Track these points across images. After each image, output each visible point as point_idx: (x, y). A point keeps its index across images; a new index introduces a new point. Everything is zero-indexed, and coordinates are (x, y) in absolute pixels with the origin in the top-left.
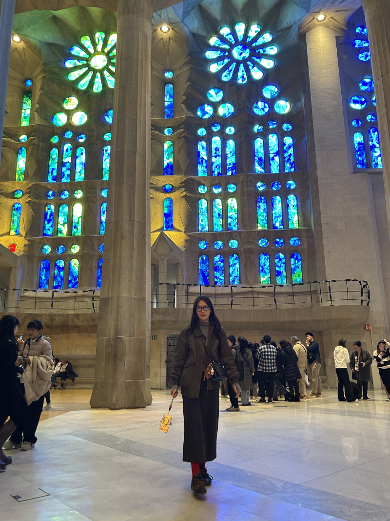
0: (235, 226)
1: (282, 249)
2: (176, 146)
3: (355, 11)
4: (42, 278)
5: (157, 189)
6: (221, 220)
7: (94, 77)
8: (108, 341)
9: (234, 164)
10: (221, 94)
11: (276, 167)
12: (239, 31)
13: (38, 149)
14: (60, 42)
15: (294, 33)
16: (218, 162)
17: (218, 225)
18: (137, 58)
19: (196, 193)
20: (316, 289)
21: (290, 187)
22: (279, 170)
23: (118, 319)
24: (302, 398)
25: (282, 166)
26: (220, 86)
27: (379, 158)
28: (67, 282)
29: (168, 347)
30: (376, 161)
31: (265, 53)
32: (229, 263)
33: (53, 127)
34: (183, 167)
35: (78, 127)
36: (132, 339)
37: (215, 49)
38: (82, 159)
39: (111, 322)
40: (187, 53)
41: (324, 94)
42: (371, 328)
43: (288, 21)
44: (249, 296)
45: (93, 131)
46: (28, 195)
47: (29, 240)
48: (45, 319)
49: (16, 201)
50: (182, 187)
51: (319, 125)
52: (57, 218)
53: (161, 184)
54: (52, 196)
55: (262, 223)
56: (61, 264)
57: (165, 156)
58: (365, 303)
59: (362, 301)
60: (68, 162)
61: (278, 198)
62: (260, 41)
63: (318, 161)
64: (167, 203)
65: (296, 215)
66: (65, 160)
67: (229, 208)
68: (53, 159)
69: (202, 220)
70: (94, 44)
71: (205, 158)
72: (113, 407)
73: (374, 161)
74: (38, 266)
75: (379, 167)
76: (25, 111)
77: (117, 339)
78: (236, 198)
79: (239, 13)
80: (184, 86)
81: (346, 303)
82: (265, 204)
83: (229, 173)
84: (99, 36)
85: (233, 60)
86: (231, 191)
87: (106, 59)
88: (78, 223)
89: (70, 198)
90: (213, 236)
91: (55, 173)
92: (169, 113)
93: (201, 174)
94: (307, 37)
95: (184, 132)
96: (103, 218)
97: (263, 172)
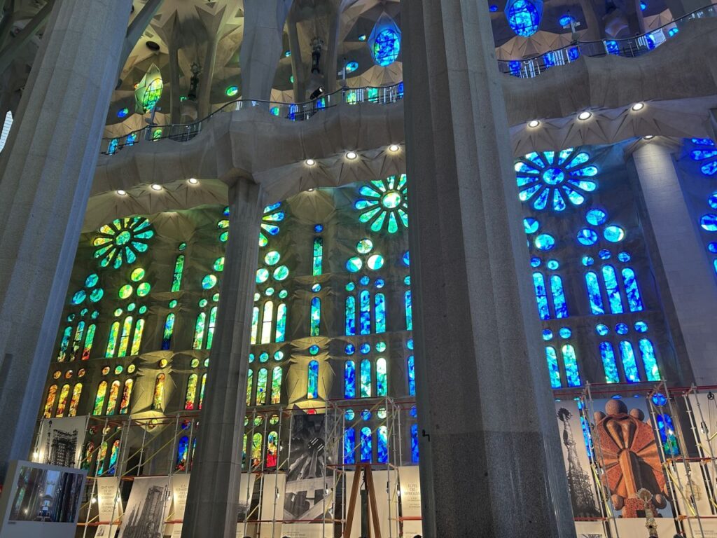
0: (576, 380)
4: (347, 450)
6: (558, 373)
7: (387, 217)
9: (564, 304)
10: (536, 225)
11: (617, 306)
13: (334, 300)
15: (617, 152)
16: (543, 303)
17: (554, 380)
21: (640, 329)
22: (623, 309)
25: (625, 304)
26: (534, 216)
28: (376, 455)
31: (583, 175)
33: (349, 273)
35: (374, 272)
37: (522, 175)
38: (381, 307)
45: (393, 276)
46: (327, 352)
49: (313, 358)
52: (359, 377)
54: (352, 350)
55: (611, 376)
56: (368, 432)
60: (367, 311)
61: (627, 344)
62: (575, 162)
63: (675, 300)
65: (655, 365)
66: (363, 310)
67: (565, 358)
68: (350, 309)
70: (386, 183)
76: (317, 259)
78: (572, 346)
82: (612, 352)
83: (560, 316)
85: (544, 185)
86: (565, 336)
87: (399, 197)
88: (383, 382)
89: (372, 352)
91: (353, 325)
96: (412, 375)
97: (601, 313)
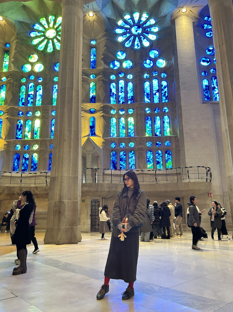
0: (132, 134)
1: (161, 148)
2: (97, 86)
3: (204, 7)
4: (15, 165)
5: (86, 111)
6: (124, 130)
7: (48, 43)
8: (55, 203)
9: (132, 97)
10: (125, 54)
11: (157, 99)
12: (136, 17)
13: (13, 86)
14: (27, 21)
15: (168, 19)
16: (122, 96)
17: (122, 133)
18: (74, 32)
19: (109, 114)
20: (180, 172)
21: (165, 111)
22: (159, 101)
23: (61, 189)
24: (171, 237)
25: (160, 99)
26: (124, 50)
27: (218, 95)
28: (30, 167)
29: (92, 206)
30: (216, 96)
31: (151, 31)
32: (129, 156)
33: (23, 72)
34: (102, 99)
35: (38, 73)
36: (69, 202)
37: (121, 27)
38: (40, 92)
39: (57, 192)
40: (104, 30)
41: (185, 56)
42: (212, 195)
43: (165, 13)
44: (141, 176)
45: (47, 75)
46: (7, 114)
47: (7, 142)
48: (17, 190)
50: (101, 110)
51: (182, 74)
52: (25, 128)
53: (88, 108)
54: (22, 115)
55: (148, 133)
56: (27, 156)
57: (91, 91)
58: (209, 181)
59: (207, 179)
60: (32, 94)
61: (158, 117)
62: (148, 24)
63: (182, 96)
64: (92, 120)
65: (169, 128)
66: (30, 93)
67: (129, 123)
68: (23, 92)
69: (113, 130)
70: (48, 23)
71: (115, 93)
72: (58, 243)
73: (215, 96)
74: (13, 157)
75: (217, 100)
76: (5, 63)
77: (61, 202)
78: (133, 117)
79: (136, 6)
80: (102, 49)
81: (198, 180)
82: (151, 121)
83: (129, 102)
84: (51, 18)
85: (132, 35)
86: (130, 113)
87: (55, 32)
88: (37, 131)
89: (33, 116)
90: (120, 140)
91: (23, 101)
92: (93, 65)
93: (112, 103)
94: (176, 22)
95: (102, 77)
96: (53, 129)
97: (149, 102)
